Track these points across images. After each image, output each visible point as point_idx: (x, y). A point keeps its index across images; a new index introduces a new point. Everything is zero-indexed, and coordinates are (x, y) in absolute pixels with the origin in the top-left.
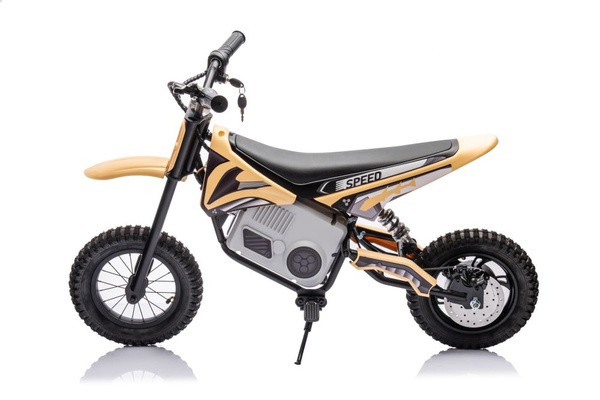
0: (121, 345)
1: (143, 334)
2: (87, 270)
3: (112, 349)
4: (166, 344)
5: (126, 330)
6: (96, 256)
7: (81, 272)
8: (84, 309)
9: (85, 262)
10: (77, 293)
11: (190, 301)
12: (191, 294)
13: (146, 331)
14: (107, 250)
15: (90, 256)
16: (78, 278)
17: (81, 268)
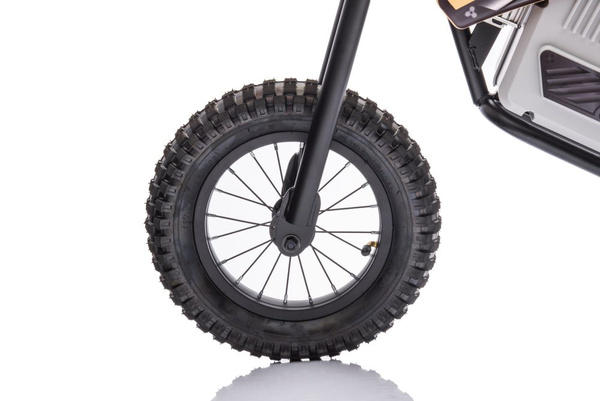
0: (265, 362)
1: (312, 333)
2: (184, 188)
3: (246, 372)
4: (363, 355)
5: (274, 325)
6: (204, 153)
7: (173, 191)
8: (183, 279)
9: (180, 166)
10: (164, 242)
11: (415, 246)
12: (417, 230)
13: (319, 324)
14: (225, 137)
15: (191, 152)
16: (167, 208)
17: (172, 182)
